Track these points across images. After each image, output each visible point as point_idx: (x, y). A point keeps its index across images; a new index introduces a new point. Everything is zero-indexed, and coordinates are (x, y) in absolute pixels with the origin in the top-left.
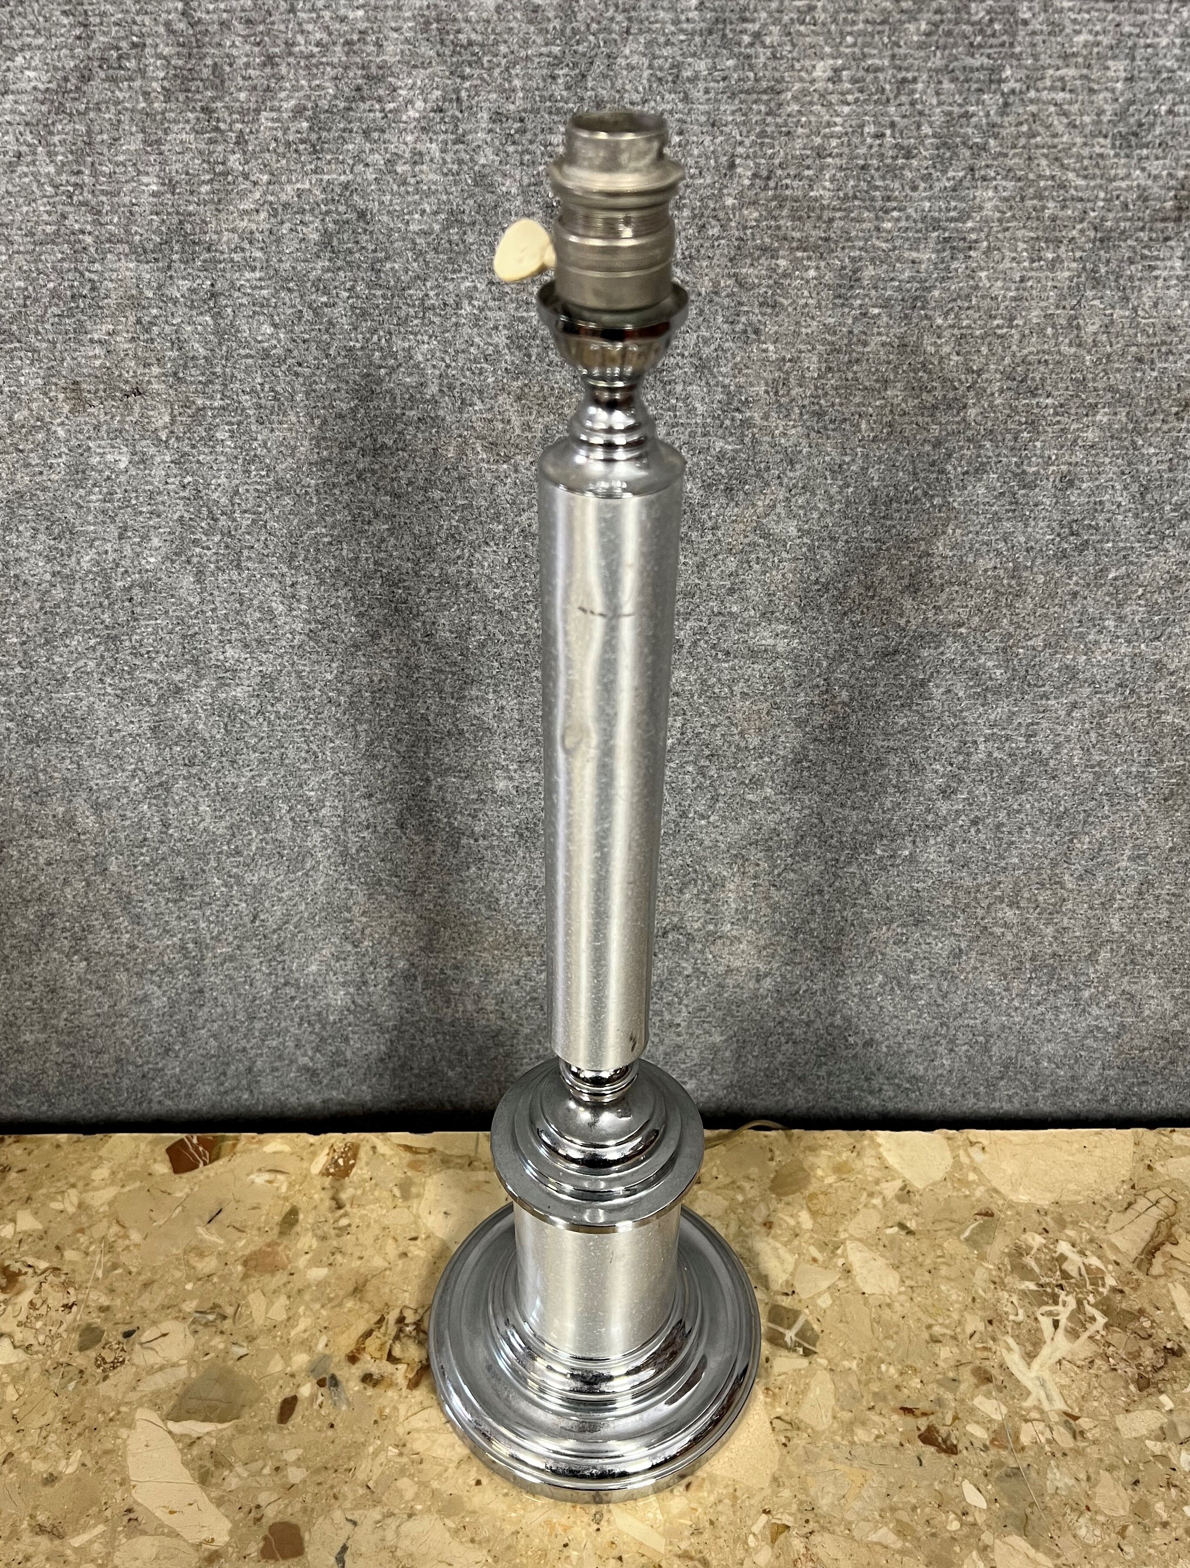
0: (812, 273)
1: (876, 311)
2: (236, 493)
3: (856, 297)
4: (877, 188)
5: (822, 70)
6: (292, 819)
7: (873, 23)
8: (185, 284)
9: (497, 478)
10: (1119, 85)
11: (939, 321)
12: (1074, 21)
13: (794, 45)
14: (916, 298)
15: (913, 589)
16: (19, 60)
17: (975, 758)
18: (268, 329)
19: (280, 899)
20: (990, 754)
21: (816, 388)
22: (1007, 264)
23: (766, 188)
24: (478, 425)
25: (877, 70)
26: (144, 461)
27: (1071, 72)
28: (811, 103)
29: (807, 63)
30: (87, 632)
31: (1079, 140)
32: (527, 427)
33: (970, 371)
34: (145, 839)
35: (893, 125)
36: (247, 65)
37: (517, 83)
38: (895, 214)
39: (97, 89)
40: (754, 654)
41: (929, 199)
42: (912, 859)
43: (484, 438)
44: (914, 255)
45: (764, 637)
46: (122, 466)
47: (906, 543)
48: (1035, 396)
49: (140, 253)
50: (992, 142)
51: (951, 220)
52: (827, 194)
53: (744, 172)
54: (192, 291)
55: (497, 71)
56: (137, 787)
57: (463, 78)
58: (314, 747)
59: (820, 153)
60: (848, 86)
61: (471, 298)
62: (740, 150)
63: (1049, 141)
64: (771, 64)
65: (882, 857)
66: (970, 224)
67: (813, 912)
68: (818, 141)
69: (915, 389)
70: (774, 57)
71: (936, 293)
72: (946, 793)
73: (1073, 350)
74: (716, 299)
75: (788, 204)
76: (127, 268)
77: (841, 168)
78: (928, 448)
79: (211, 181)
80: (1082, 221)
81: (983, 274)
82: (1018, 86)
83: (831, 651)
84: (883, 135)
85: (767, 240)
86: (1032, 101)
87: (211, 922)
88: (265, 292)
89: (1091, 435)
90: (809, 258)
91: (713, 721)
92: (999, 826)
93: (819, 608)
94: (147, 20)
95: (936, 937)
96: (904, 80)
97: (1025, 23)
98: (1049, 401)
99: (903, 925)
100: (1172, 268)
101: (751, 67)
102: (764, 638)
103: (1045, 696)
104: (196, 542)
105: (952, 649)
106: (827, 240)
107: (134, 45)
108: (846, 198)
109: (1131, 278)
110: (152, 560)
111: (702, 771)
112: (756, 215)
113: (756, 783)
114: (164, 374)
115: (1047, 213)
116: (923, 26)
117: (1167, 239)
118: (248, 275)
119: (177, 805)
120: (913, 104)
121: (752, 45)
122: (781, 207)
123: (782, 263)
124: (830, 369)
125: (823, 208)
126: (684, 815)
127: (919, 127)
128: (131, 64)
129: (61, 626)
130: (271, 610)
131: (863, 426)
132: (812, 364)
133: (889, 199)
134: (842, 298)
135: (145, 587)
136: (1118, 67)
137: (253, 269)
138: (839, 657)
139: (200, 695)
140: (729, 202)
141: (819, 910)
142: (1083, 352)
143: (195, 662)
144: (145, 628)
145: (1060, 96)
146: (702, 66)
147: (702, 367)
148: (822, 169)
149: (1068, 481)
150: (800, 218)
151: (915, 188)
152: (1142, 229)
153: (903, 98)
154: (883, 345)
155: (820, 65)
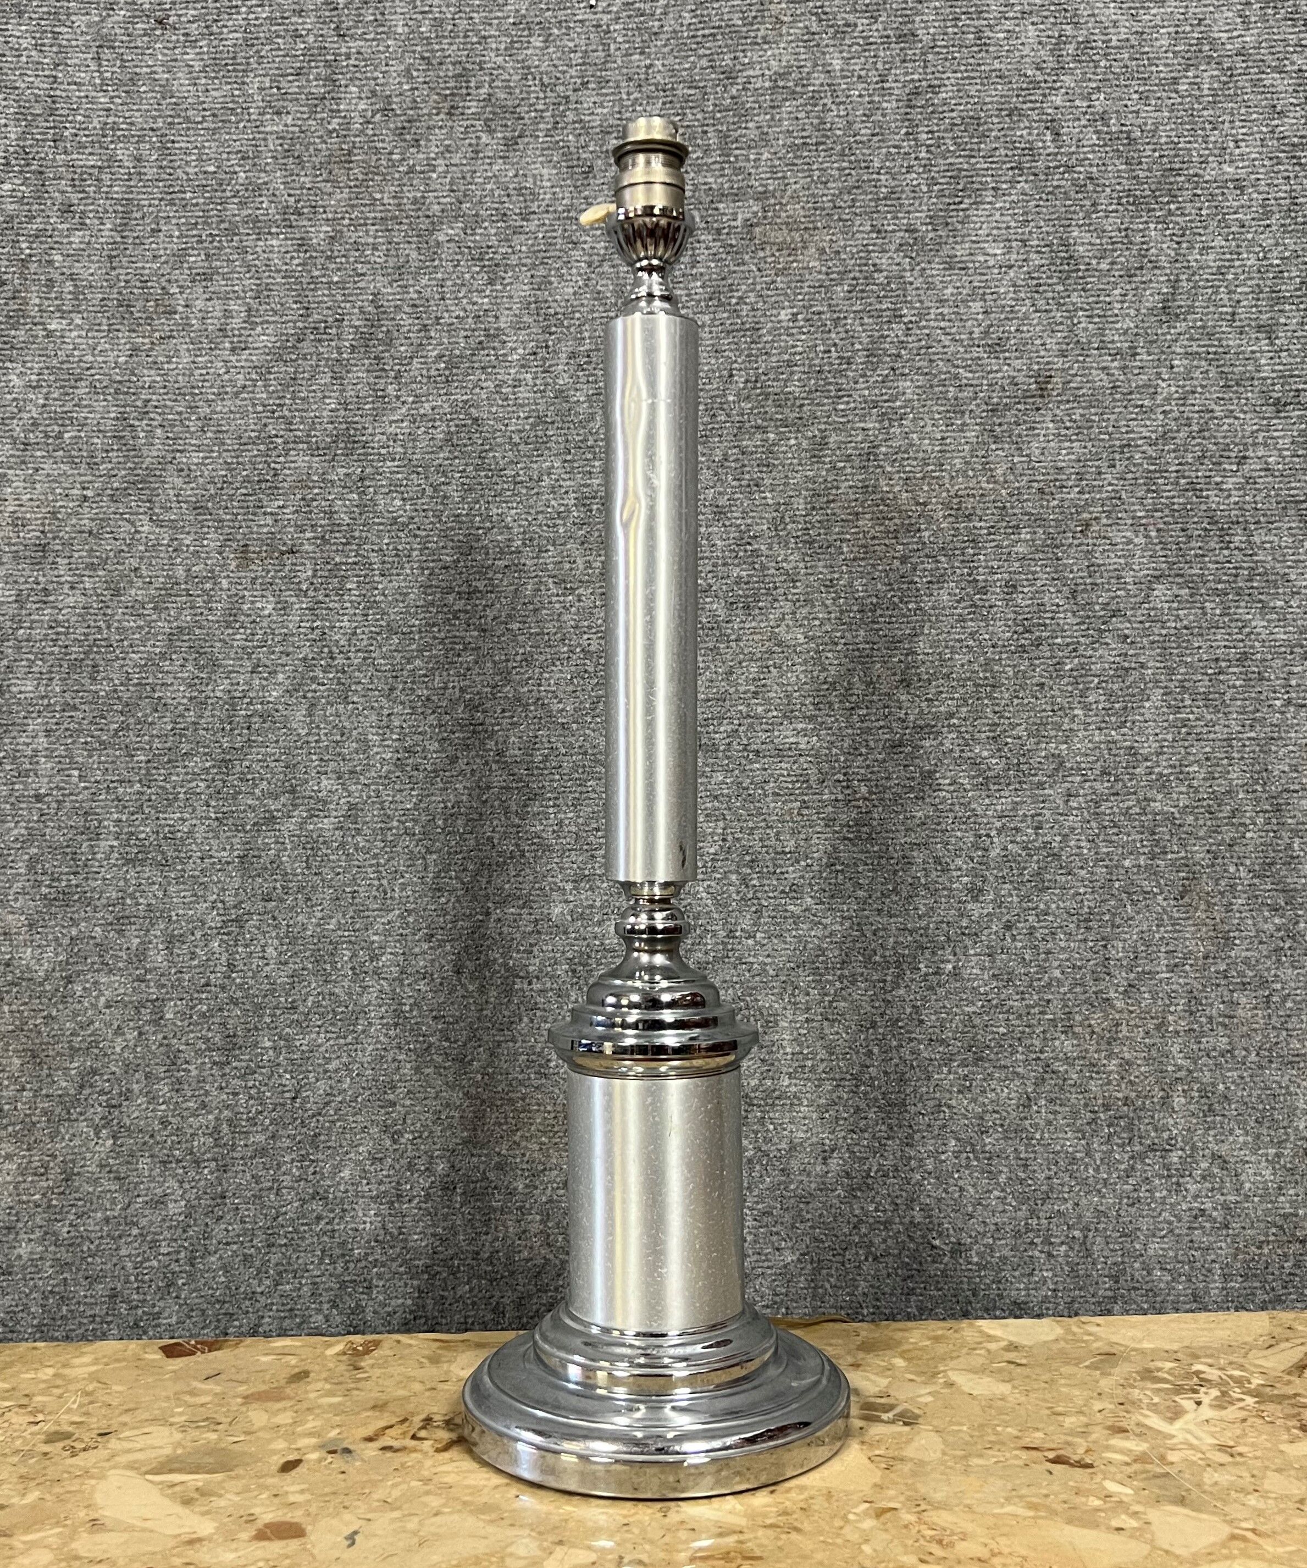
0: (793, 442)
1: (842, 464)
2: (355, 633)
3: (825, 456)
4: (830, 384)
5: (784, 315)
6: (353, 969)
7: (814, 287)
8: (342, 471)
9: (564, 607)
10: (980, 317)
11: (889, 469)
12: (942, 282)
13: (765, 302)
14: (869, 454)
15: (906, 683)
16: (259, 329)
17: (993, 854)
18: (398, 503)
19: (326, 1071)
20: (1005, 849)
21: (806, 522)
22: (928, 429)
23: (755, 388)
24: (550, 567)
25: (819, 313)
26: (284, 608)
27: (946, 311)
28: (780, 335)
29: (775, 312)
30: (205, 754)
31: (962, 350)
32: (589, 565)
33: (918, 504)
34: (207, 985)
35: (835, 345)
36: (409, 331)
37: (586, 334)
38: (846, 399)
39: (306, 347)
40: (780, 753)
41: (868, 388)
42: (956, 974)
43: (554, 577)
44: (862, 425)
45: (787, 735)
46: (266, 612)
47: (894, 643)
48: (970, 521)
49: (315, 450)
50: (903, 352)
51: (886, 401)
52: (798, 390)
53: (740, 379)
54: (347, 475)
55: (572, 329)
56: (214, 920)
57: (551, 334)
58: (385, 882)
59: (790, 364)
60: (802, 323)
61: (549, 474)
62: (735, 366)
63: (941, 350)
64: (752, 313)
65: (926, 975)
66: (898, 404)
67: (870, 1053)
68: (786, 357)
69: (880, 519)
70: (753, 310)
71: (883, 449)
72: (976, 893)
73: (991, 486)
74: (727, 464)
75: (772, 397)
76: (302, 461)
77: (804, 373)
78: (896, 563)
79: (373, 402)
80: (975, 399)
81: (915, 436)
82: (913, 319)
83: (846, 745)
84: (829, 351)
85: (759, 422)
86: (924, 327)
87: (251, 1098)
88: (400, 476)
89: (1021, 549)
90: (790, 432)
91: (750, 824)
92: (1031, 931)
93: (830, 704)
94: (348, 305)
95: (1000, 1080)
96: (839, 318)
97: (911, 283)
98: (982, 524)
99: (963, 1064)
100: (1048, 428)
101: (738, 317)
102: (786, 737)
103: (1041, 785)
104: (313, 679)
105: (949, 740)
106: (800, 418)
107: (337, 320)
108: (810, 392)
109: (1020, 436)
110: (274, 694)
111: (745, 881)
112: (749, 405)
113: (795, 891)
114: (315, 538)
115: (950, 395)
116: (846, 288)
117: (1038, 409)
118: (389, 464)
119: (246, 946)
120: (847, 332)
121: (737, 304)
122: (767, 399)
123: (772, 436)
124: (814, 508)
125: (795, 399)
126: (731, 934)
127: (853, 344)
128: (334, 331)
129: (185, 747)
130: (366, 741)
131: (845, 549)
132: (800, 504)
133: (840, 390)
134: (816, 457)
135: (264, 717)
136: (977, 306)
137: (394, 460)
138: (854, 751)
139: (290, 825)
140: (731, 398)
141: (876, 1050)
142: (998, 487)
143: (293, 791)
144: (255, 754)
145: (942, 324)
146: (707, 318)
147: (720, 512)
148: (792, 373)
149: (1011, 588)
150: (780, 406)
151: (856, 383)
152: (1019, 403)
153: (840, 329)
154: (851, 487)
155: (783, 312)
